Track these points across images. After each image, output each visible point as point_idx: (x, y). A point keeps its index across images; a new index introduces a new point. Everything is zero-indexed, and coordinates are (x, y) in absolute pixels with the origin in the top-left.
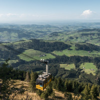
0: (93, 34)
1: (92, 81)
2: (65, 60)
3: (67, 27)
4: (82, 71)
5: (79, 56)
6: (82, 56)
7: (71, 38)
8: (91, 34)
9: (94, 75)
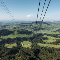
0: (28, 26)
1: (30, 53)
2: (10, 41)
3: (12, 23)
4: (22, 47)
5: (19, 38)
6: (22, 37)
7: (15, 28)
8: (26, 25)
9: (30, 48)
